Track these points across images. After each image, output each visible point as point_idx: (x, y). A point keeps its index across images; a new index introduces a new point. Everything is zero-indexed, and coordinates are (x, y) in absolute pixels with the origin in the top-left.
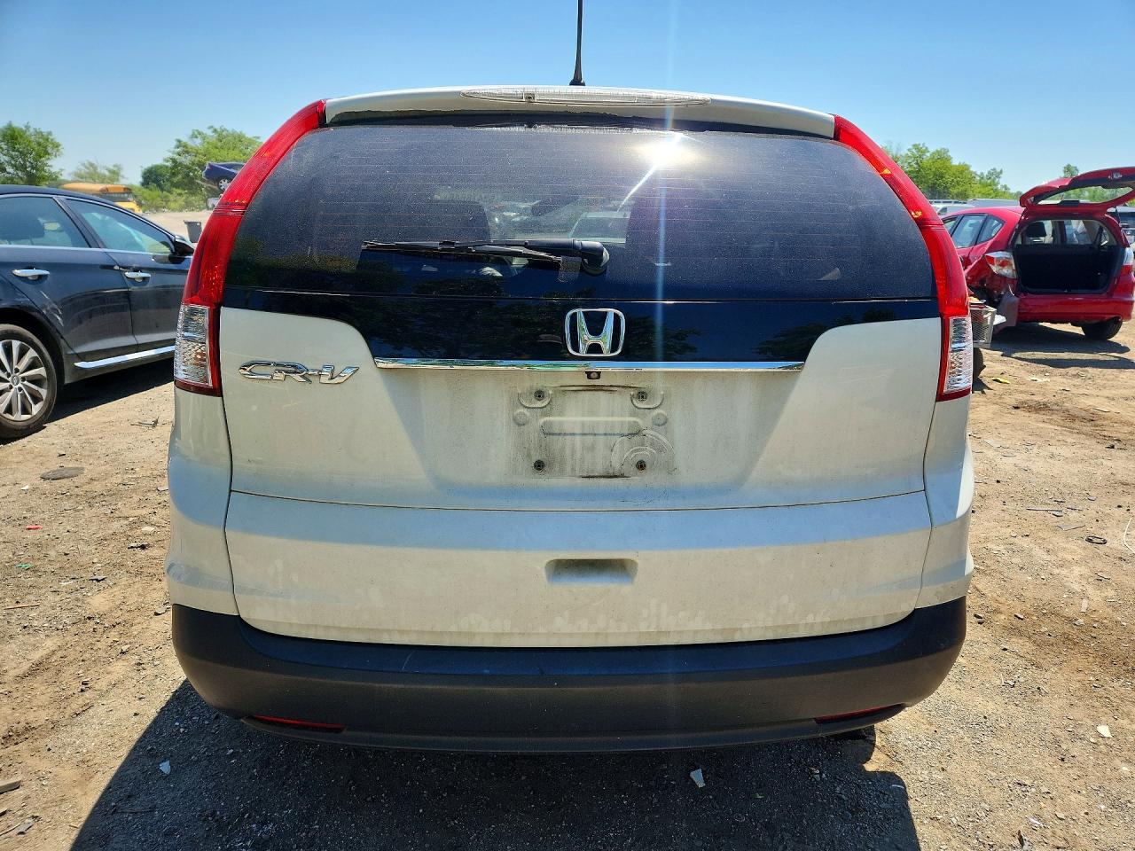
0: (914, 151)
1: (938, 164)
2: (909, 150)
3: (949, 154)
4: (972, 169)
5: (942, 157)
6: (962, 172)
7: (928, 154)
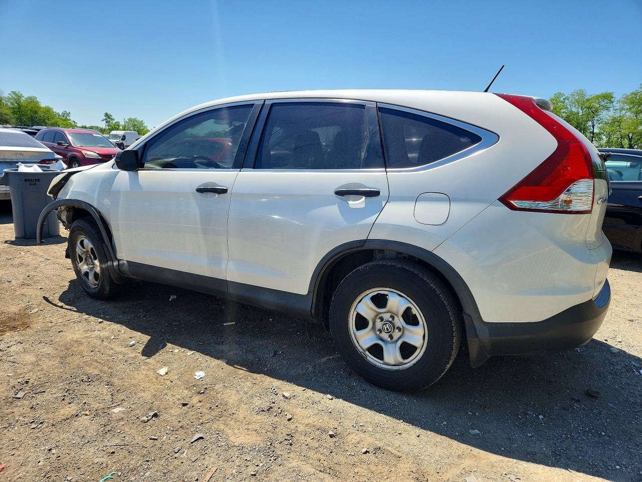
0: (13, 95)
1: (32, 104)
2: (9, 94)
3: (37, 100)
4: (54, 110)
5: (32, 101)
6: (48, 111)
7: (23, 98)
